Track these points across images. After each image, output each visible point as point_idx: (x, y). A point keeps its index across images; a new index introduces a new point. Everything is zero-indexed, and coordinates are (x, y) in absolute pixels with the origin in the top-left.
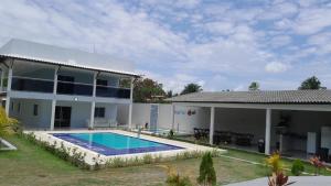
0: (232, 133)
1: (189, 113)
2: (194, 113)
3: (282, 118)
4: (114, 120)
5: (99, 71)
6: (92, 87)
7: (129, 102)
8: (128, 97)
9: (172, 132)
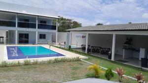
0: (101, 48)
1: (83, 37)
2: (85, 37)
3: (127, 39)
4: (51, 40)
5: (38, 16)
6: (36, 24)
7: (56, 31)
8: (55, 29)
9: (70, 47)
